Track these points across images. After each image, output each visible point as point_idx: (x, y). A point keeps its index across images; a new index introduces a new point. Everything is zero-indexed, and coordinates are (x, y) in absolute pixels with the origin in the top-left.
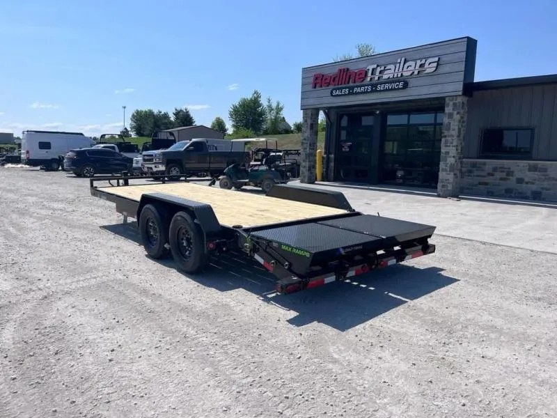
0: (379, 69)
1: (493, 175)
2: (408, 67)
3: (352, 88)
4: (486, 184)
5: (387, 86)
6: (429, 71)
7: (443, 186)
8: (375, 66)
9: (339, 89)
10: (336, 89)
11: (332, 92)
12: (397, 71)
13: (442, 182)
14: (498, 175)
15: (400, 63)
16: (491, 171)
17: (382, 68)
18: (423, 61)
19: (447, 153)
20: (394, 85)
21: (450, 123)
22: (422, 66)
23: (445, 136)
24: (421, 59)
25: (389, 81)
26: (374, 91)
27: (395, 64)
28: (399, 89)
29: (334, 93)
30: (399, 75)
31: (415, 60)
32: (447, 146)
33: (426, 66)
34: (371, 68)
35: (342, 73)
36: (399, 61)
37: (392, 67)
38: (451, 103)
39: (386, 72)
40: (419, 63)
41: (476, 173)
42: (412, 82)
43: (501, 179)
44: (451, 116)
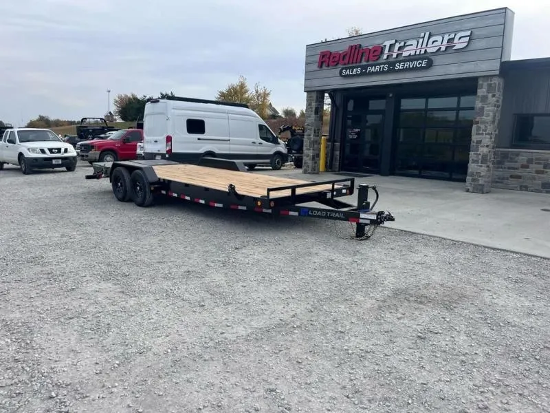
0: (397, 45)
1: (527, 167)
2: (433, 42)
3: (365, 67)
4: (519, 177)
5: (407, 65)
6: (458, 46)
7: (473, 180)
8: (393, 42)
9: (349, 68)
10: (346, 69)
11: (341, 72)
12: (419, 47)
13: (472, 174)
14: (534, 167)
15: (423, 37)
16: (525, 163)
17: (402, 44)
18: (452, 36)
19: (479, 142)
20: (416, 64)
21: (483, 107)
22: (450, 41)
23: (477, 123)
24: (449, 33)
25: (410, 58)
26: (392, 70)
27: (417, 38)
28: (422, 68)
29: (344, 73)
30: (423, 52)
31: (443, 34)
32: (479, 134)
33: (456, 40)
34: (388, 44)
35: (353, 51)
36: (422, 35)
37: (415, 42)
38: (485, 84)
39: (406, 49)
40: (447, 37)
41: (507, 164)
42: (437, 60)
43: (538, 172)
44: (484, 99)
